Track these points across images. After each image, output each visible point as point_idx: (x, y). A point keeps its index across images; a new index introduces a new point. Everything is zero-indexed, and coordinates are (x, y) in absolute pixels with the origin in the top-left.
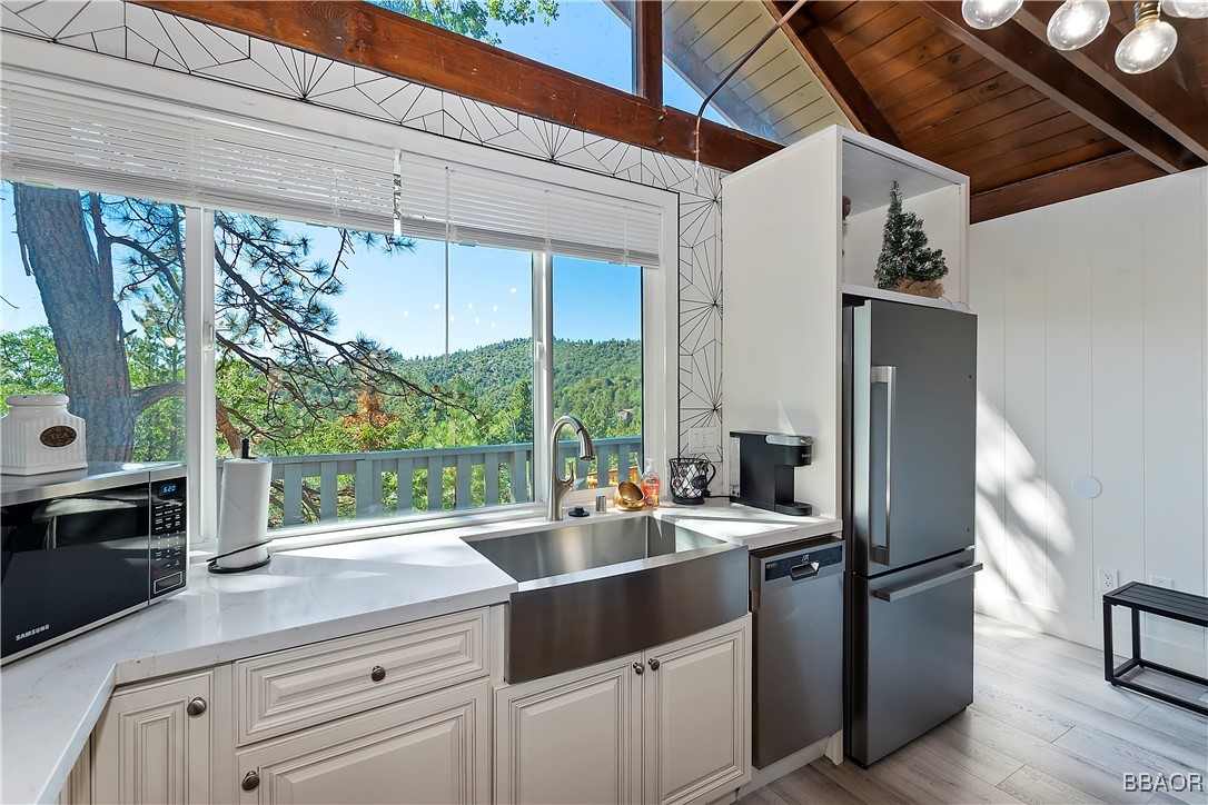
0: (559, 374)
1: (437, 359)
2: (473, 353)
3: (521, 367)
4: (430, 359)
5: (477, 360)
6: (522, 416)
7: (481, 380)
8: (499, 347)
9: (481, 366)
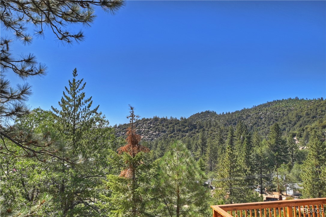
0: (302, 119)
1: (233, 113)
2: (251, 109)
3: (278, 115)
4: (229, 113)
5: (253, 113)
6: (277, 143)
7: (256, 123)
8: (265, 105)
9: (255, 116)
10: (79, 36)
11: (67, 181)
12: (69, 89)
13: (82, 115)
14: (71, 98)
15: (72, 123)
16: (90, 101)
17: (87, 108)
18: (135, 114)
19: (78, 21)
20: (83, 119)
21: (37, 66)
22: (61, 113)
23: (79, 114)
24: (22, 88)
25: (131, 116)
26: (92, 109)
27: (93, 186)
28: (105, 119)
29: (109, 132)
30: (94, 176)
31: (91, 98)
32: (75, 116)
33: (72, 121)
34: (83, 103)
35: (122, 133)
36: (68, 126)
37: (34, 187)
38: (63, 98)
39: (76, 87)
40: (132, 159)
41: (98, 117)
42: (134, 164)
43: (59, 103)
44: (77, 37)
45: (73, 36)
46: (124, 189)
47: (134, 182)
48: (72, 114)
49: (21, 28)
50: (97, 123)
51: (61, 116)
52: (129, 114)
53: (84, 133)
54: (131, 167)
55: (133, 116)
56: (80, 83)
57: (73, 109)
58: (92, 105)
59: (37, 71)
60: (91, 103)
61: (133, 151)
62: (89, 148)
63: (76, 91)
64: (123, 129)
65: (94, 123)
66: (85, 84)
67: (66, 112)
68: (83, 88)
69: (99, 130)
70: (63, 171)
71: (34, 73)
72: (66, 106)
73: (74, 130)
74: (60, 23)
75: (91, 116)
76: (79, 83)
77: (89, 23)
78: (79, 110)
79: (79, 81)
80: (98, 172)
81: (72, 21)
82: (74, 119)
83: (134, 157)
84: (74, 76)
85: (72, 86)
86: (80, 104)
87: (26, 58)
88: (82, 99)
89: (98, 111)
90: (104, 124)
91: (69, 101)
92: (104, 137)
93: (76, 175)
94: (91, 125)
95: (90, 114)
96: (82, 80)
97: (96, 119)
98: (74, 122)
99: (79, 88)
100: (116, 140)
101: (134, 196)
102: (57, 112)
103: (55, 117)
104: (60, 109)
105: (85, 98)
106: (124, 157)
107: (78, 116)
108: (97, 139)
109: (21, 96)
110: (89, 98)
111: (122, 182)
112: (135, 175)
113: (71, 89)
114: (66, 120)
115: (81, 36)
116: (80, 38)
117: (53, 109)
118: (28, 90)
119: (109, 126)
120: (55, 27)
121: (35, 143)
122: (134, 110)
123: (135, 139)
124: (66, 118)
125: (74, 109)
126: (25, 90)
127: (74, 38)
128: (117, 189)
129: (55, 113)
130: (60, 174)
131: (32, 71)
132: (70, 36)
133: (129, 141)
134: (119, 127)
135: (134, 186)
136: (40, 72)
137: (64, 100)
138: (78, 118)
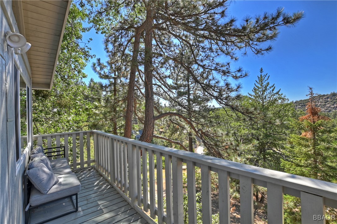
10: (269, 49)
11: (260, 135)
12: (258, 82)
13: (268, 96)
14: (260, 86)
15: (261, 102)
16: (273, 87)
17: (271, 92)
18: (313, 92)
19: (268, 40)
20: (269, 99)
21: (244, 72)
22: (254, 96)
23: (266, 96)
24: (238, 86)
25: (310, 94)
26: (275, 92)
27: (279, 140)
28: (285, 98)
29: (289, 106)
30: (279, 135)
31: (274, 85)
32: (263, 97)
33: (261, 100)
34: (268, 89)
35: (298, 107)
36: (259, 104)
37: (241, 137)
38: (255, 87)
39: (263, 79)
40: (312, 125)
41: (280, 97)
42: (314, 128)
43: (253, 90)
44: (267, 50)
45: (264, 50)
46: (305, 145)
47: (315, 141)
48: (261, 96)
49: (233, 54)
50: (280, 101)
51: (254, 98)
52: (309, 93)
53: (270, 108)
54: (312, 131)
55: (312, 94)
56: (266, 76)
57: (261, 93)
58: (275, 89)
59: (244, 75)
60: (274, 88)
61: (313, 119)
62: (274, 117)
63: (263, 82)
64: (299, 104)
65: (277, 100)
66: (269, 77)
67: (257, 95)
68: (268, 79)
69: (282, 105)
70: (258, 130)
71: (242, 76)
72: (257, 92)
73: (263, 106)
74: (256, 45)
75: (274, 97)
76: (264, 76)
77: (275, 38)
78: (266, 93)
79: (264, 75)
80: (282, 132)
81: (263, 41)
82: (263, 99)
83: (314, 124)
84: (261, 73)
85: (260, 79)
86: (266, 89)
87: (238, 70)
88: (268, 86)
89: (280, 93)
90: (285, 101)
91: (259, 89)
92: (286, 110)
93: (267, 133)
94: (275, 102)
95: (274, 95)
96: (267, 74)
97: (279, 98)
98: (263, 101)
99: (265, 79)
100: (295, 111)
101: (315, 151)
102: (252, 96)
103: (250, 98)
104: (253, 94)
105: (270, 86)
106: (305, 123)
107: (265, 97)
108: (280, 111)
109: (238, 90)
110: (272, 85)
111: (303, 140)
112: (315, 137)
113: (259, 81)
114: (257, 100)
115: (270, 48)
116: (269, 50)
117: (249, 94)
118: (241, 86)
119: (289, 102)
120: (254, 48)
121: (251, 113)
122: (313, 90)
123: (315, 111)
124: (257, 99)
125: (263, 93)
126: (239, 86)
127: (265, 51)
128: (300, 144)
129: (250, 97)
130: (256, 131)
131: (242, 75)
132: (263, 51)
133: (309, 112)
134: (295, 103)
135: (315, 144)
136: (246, 75)
137: (255, 88)
138: (265, 98)
